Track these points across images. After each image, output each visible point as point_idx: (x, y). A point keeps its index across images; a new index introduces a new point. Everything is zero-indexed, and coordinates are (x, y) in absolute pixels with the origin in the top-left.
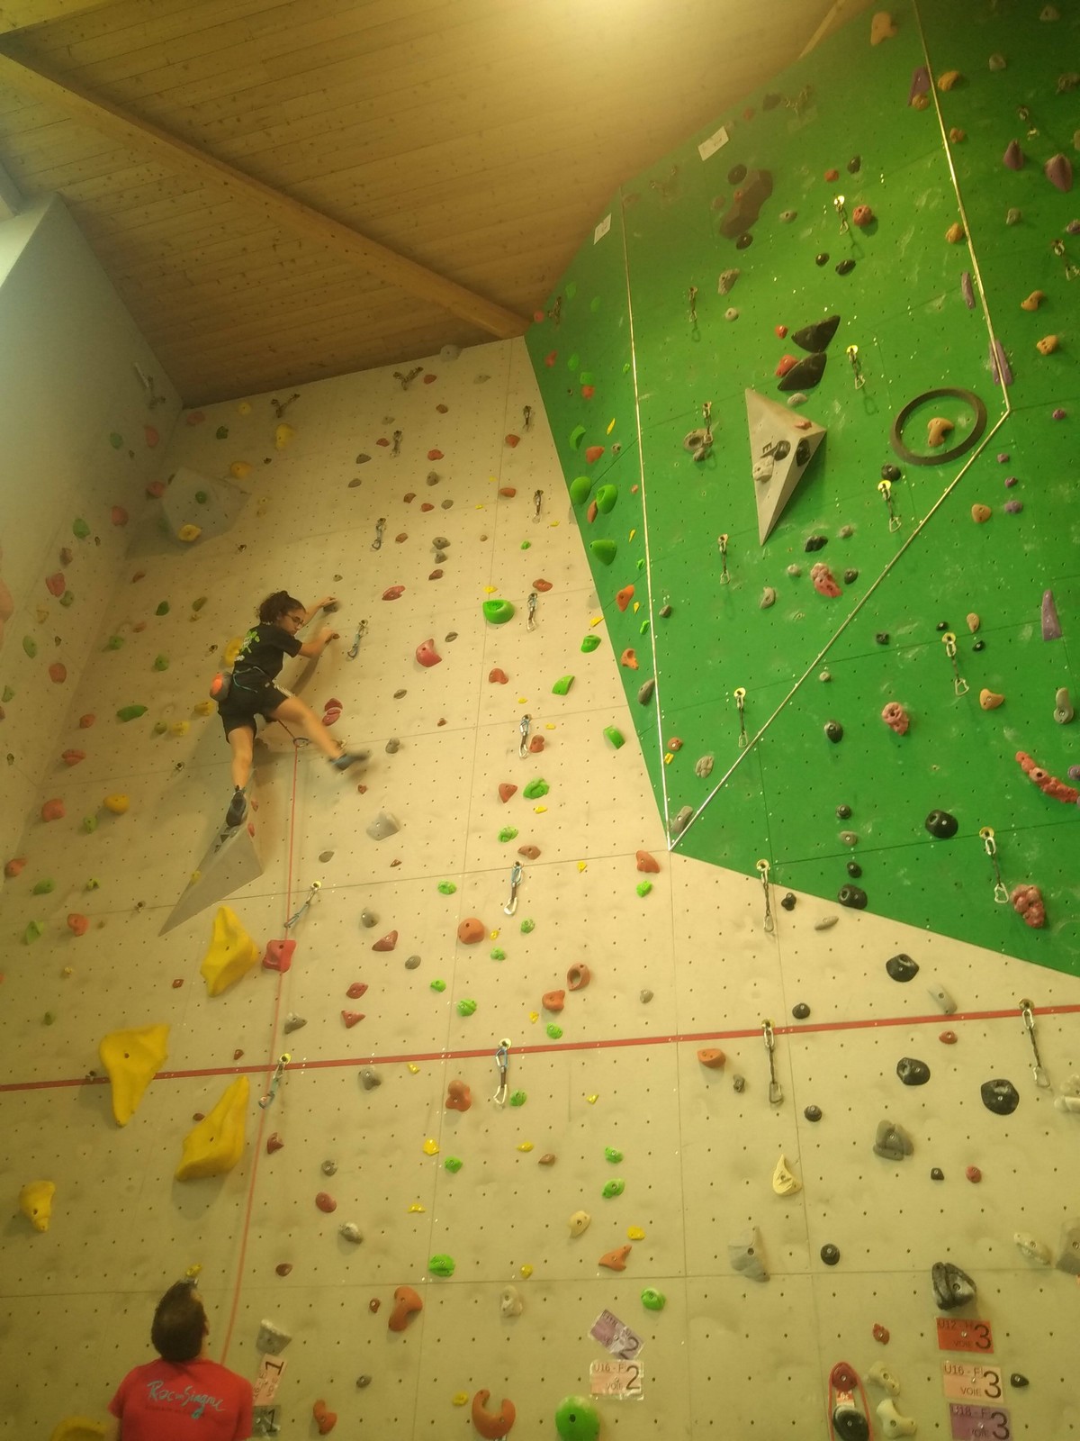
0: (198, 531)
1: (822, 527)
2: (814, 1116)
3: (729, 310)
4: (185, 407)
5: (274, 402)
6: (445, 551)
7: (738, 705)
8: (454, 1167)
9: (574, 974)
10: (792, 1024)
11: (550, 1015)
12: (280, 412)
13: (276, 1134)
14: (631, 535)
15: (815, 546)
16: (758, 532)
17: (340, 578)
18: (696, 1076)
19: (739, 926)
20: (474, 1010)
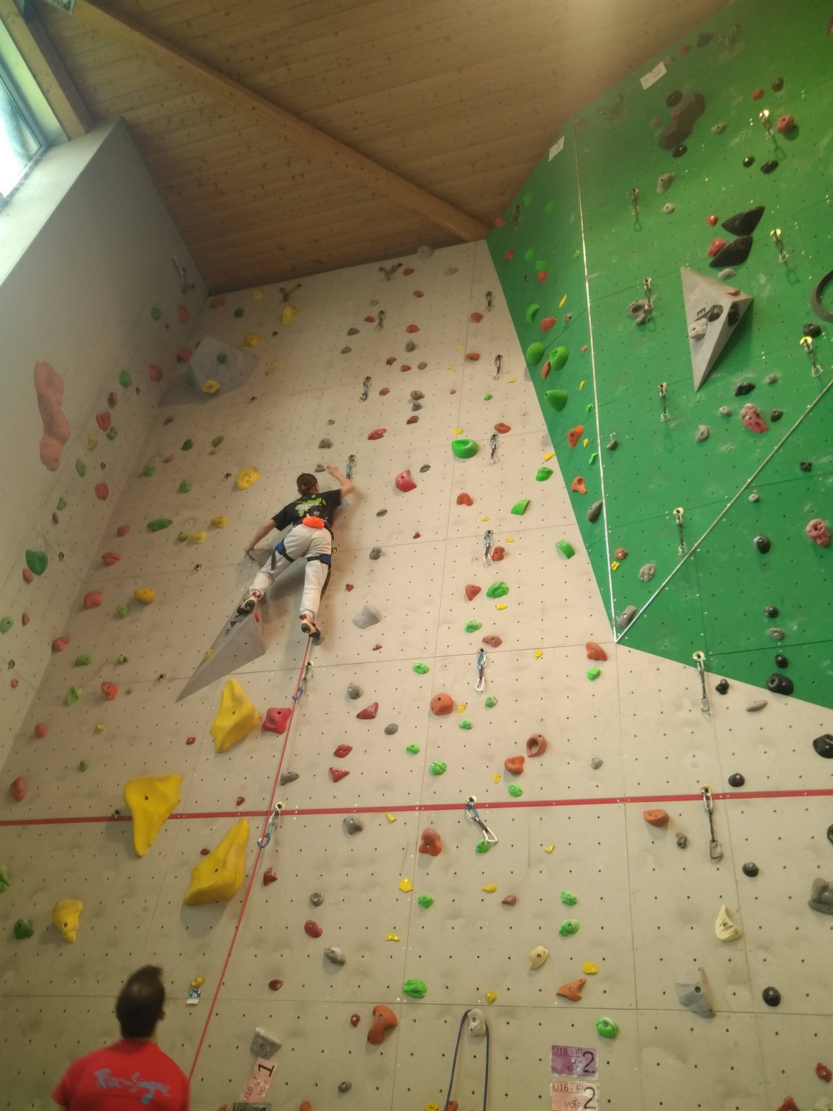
0: (217, 386)
1: (749, 375)
2: (751, 872)
3: (666, 206)
4: (210, 295)
5: (282, 290)
6: (421, 402)
7: (677, 521)
8: (426, 904)
9: (532, 743)
10: (728, 791)
11: (511, 777)
12: (286, 298)
13: (271, 869)
14: (581, 385)
15: (744, 391)
16: (693, 382)
17: (333, 422)
18: (644, 833)
19: (678, 707)
20: (444, 770)
